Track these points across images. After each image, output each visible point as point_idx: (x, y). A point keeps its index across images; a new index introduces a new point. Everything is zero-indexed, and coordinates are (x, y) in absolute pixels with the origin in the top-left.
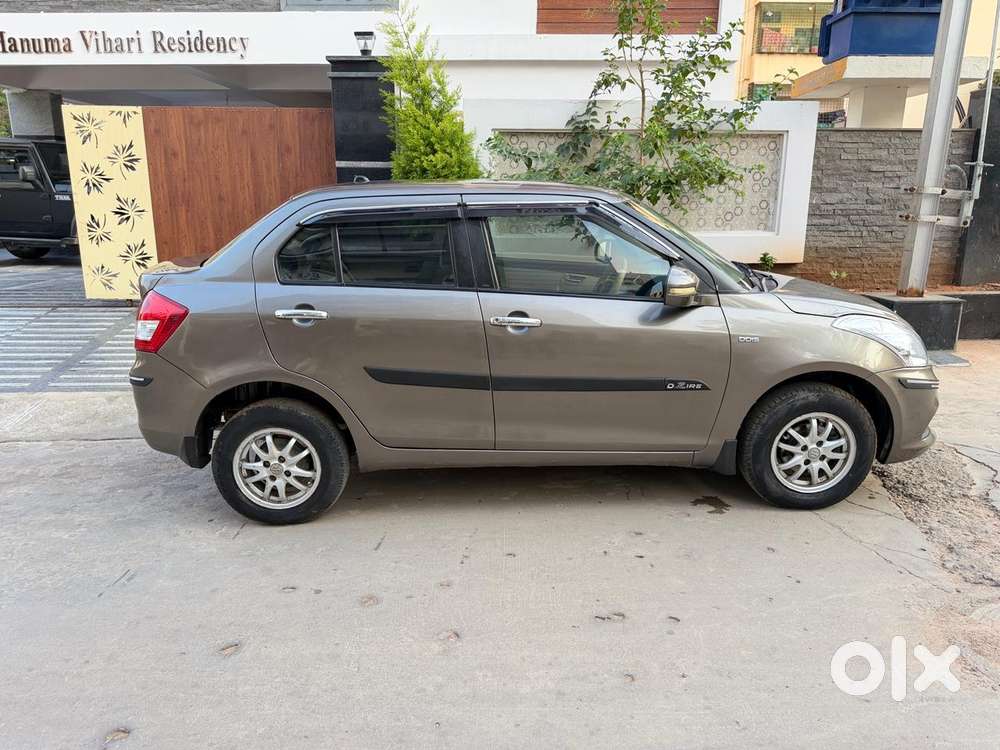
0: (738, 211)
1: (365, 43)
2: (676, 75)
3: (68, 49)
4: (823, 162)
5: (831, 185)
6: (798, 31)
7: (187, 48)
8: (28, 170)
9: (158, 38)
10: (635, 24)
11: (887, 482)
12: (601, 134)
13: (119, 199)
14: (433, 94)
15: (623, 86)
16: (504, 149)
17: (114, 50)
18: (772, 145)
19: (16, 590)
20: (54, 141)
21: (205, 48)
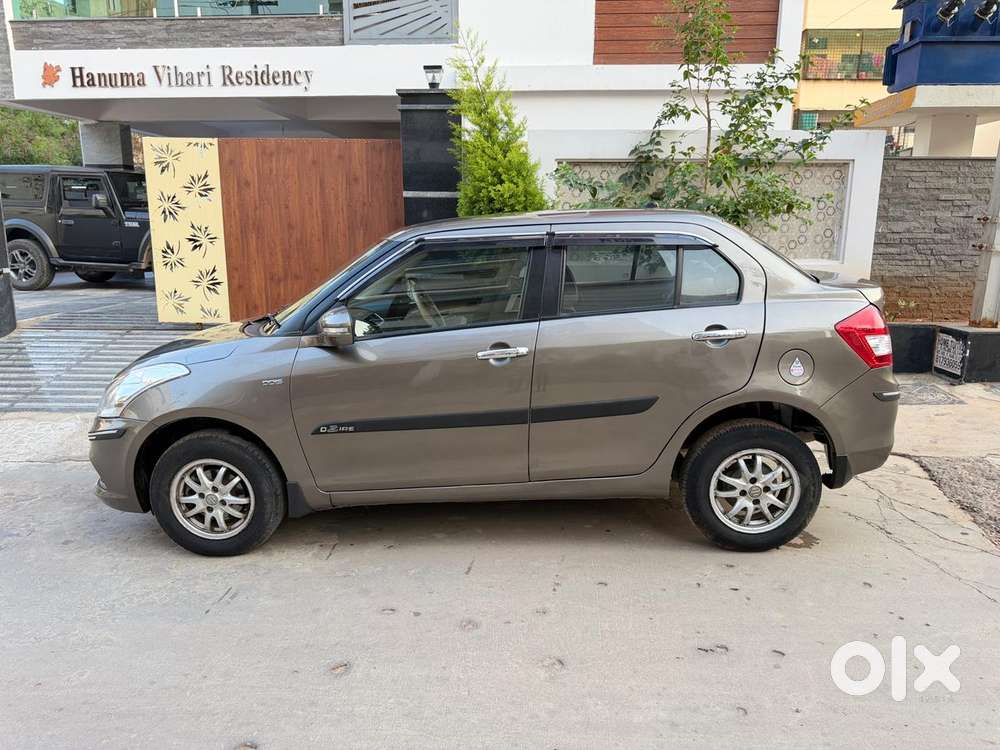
0: (802, 240)
1: (434, 77)
2: (744, 106)
3: (142, 83)
4: (889, 191)
5: (898, 214)
6: (845, 57)
7: (254, 82)
8: (100, 198)
9: (227, 72)
10: (702, 56)
11: (978, 518)
12: (665, 163)
13: (193, 227)
14: (500, 125)
15: (688, 117)
16: (570, 179)
17: (185, 84)
18: (838, 174)
19: (127, 605)
20: (122, 170)
21: (271, 81)
